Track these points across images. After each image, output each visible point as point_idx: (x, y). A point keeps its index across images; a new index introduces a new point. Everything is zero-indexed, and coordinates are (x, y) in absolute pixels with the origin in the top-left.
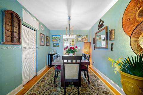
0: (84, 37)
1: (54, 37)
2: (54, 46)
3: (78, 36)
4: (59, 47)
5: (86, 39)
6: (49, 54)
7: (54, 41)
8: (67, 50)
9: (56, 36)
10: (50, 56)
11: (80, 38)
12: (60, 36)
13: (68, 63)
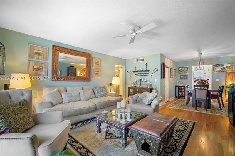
0: (225, 66)
1: (182, 69)
2: (181, 78)
3: (215, 66)
4: (187, 79)
5: (231, 68)
6: (176, 86)
7: (181, 73)
8: (198, 81)
9: (184, 68)
10: (177, 88)
11: (220, 68)
12: (188, 67)
13: (198, 89)
